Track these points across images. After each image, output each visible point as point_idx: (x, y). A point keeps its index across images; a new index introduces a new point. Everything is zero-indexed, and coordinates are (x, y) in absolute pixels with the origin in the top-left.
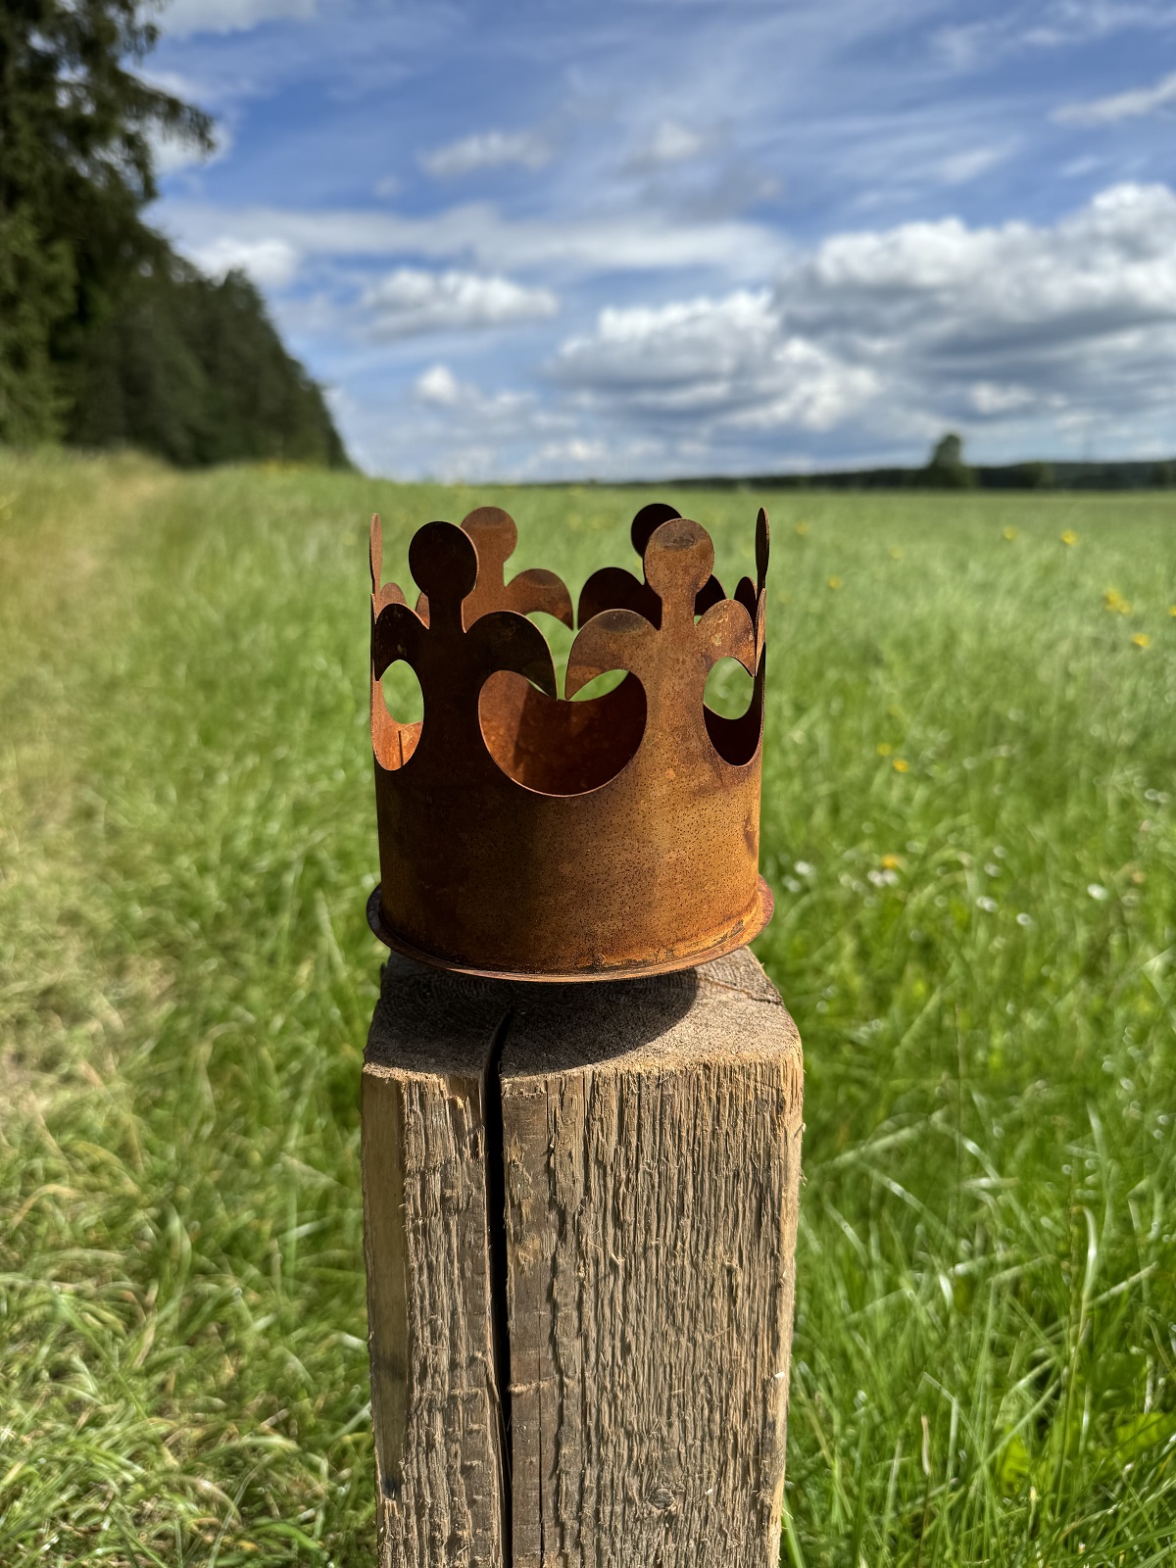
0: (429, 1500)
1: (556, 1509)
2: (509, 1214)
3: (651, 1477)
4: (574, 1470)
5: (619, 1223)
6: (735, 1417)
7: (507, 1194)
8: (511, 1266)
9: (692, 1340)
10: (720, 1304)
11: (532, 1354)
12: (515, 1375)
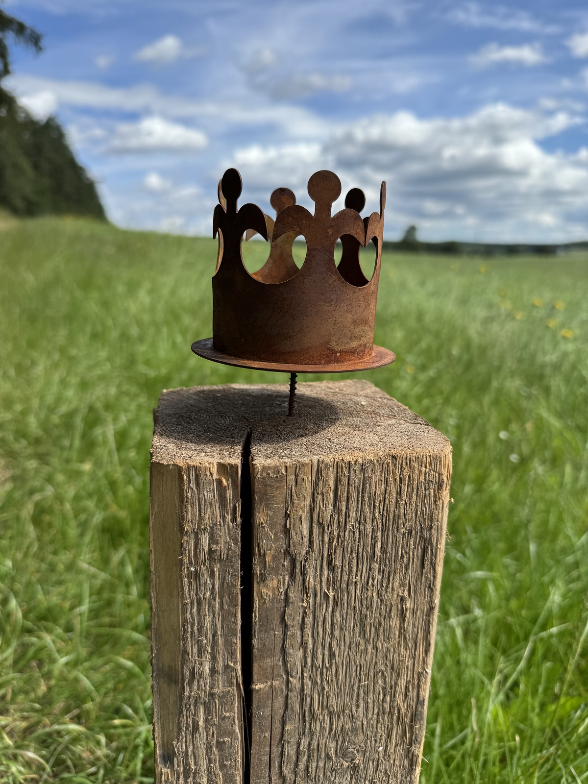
0: (193, 767)
1: (281, 767)
2: (256, 562)
3: (344, 741)
4: (293, 740)
5: (331, 566)
6: (399, 698)
7: (256, 547)
8: (256, 599)
9: (376, 648)
10: (395, 622)
11: (268, 662)
12: (256, 677)
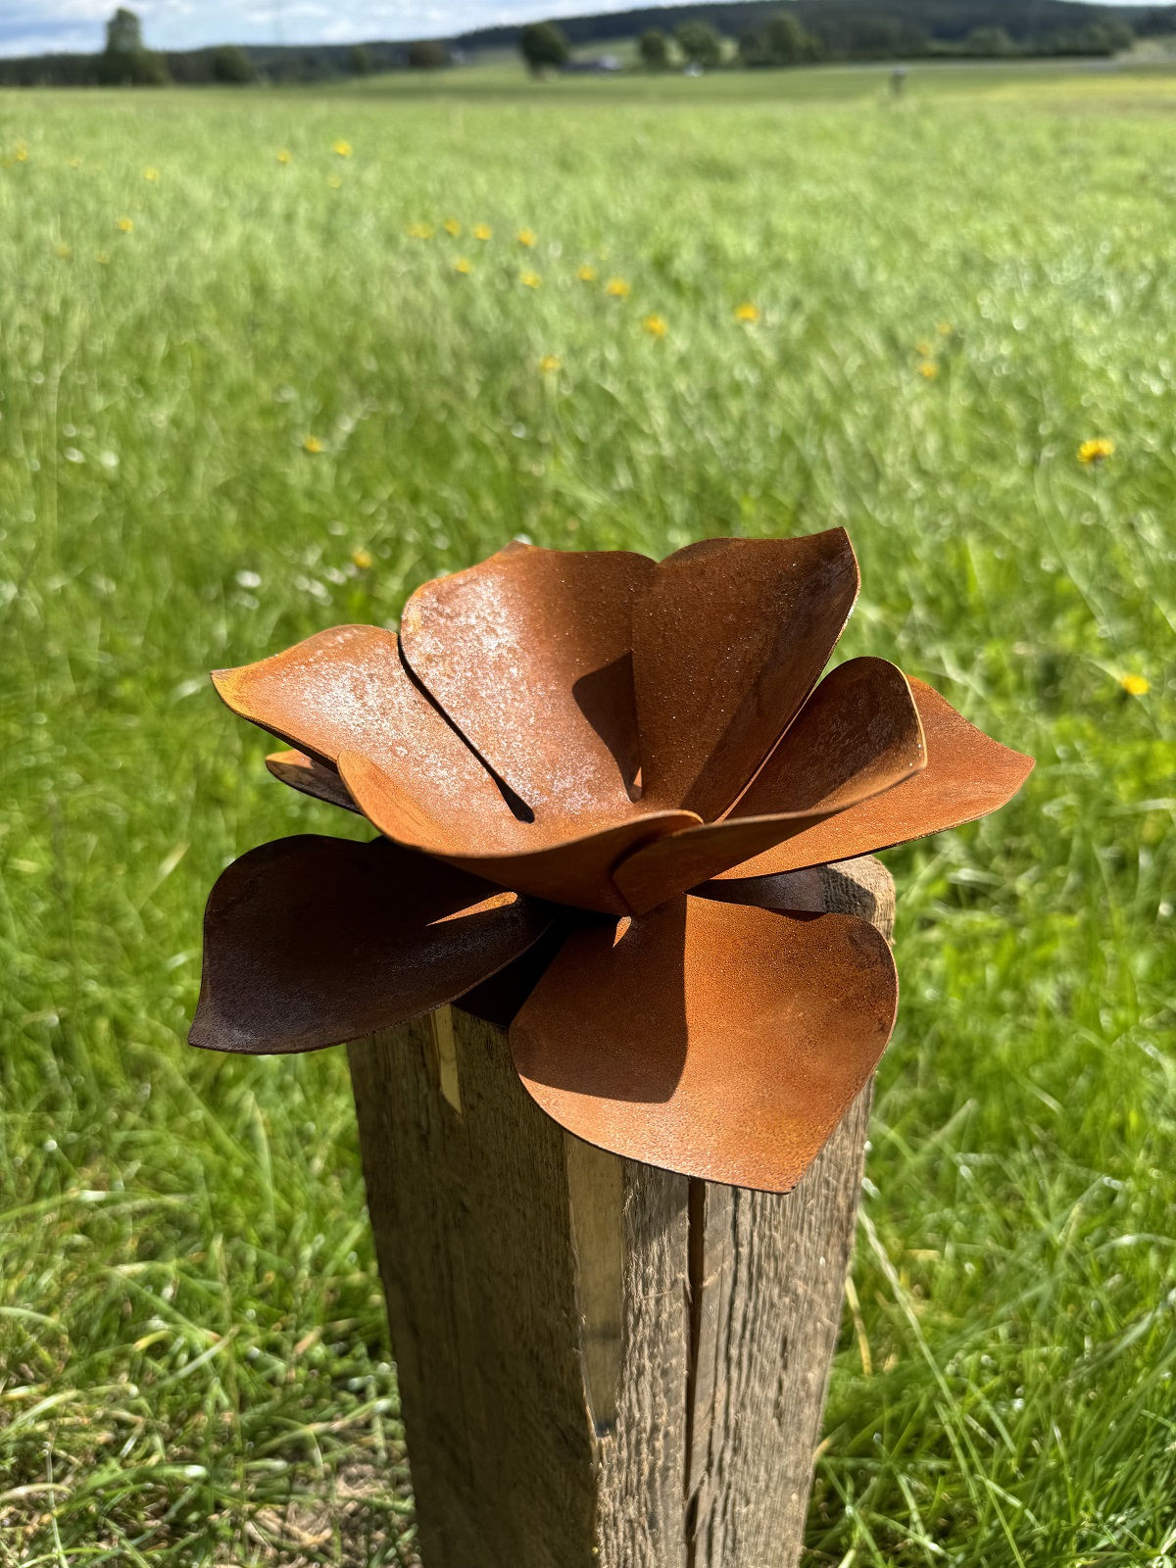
0: (637, 1415)
1: (727, 1350)
3: (787, 1278)
4: (740, 1313)
11: (720, 1247)
12: (706, 1272)
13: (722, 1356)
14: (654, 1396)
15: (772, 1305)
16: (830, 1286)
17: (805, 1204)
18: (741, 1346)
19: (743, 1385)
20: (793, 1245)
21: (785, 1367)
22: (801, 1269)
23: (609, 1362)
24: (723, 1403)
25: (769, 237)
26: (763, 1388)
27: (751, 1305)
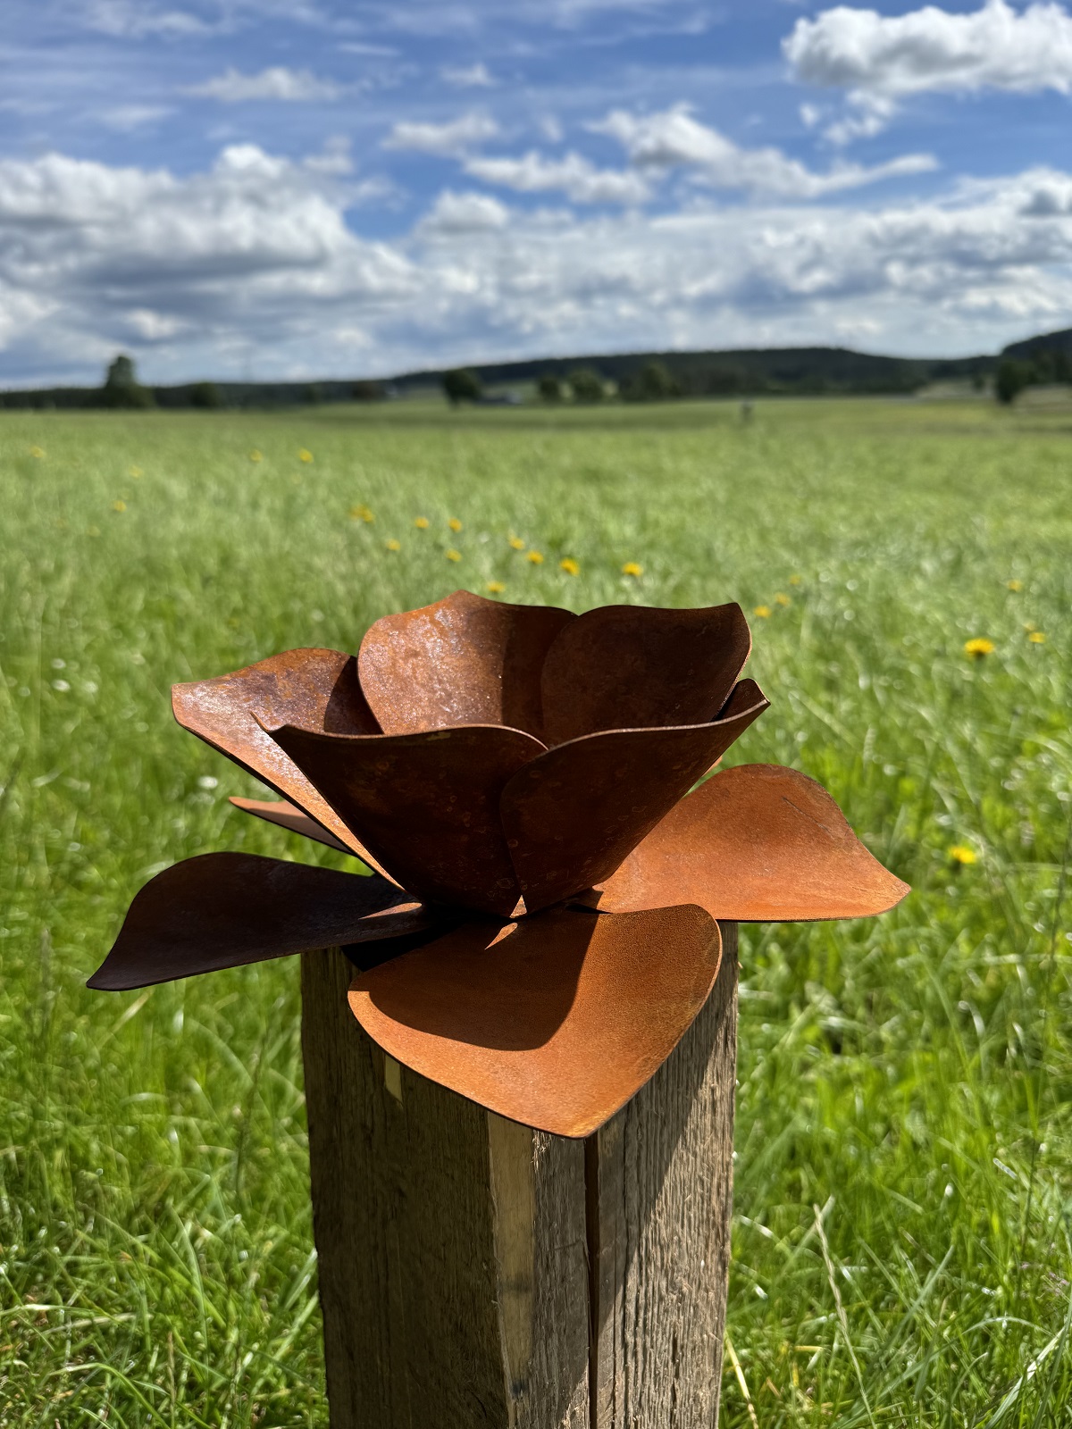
0: (547, 1382)
1: (623, 1334)
3: (673, 1272)
4: (633, 1297)
5: (659, 1085)
6: (714, 1199)
8: (600, 1153)
9: (695, 1154)
10: (708, 1118)
11: (612, 1218)
12: (602, 1242)
13: (619, 1340)
14: (561, 1365)
15: (661, 1299)
16: (711, 1294)
17: (684, 1198)
18: (635, 1334)
19: (640, 1382)
20: (676, 1238)
21: (677, 1376)
22: (684, 1265)
23: (522, 1316)
24: (622, 1397)
25: (643, 526)
26: (657, 1391)
27: (643, 1291)
